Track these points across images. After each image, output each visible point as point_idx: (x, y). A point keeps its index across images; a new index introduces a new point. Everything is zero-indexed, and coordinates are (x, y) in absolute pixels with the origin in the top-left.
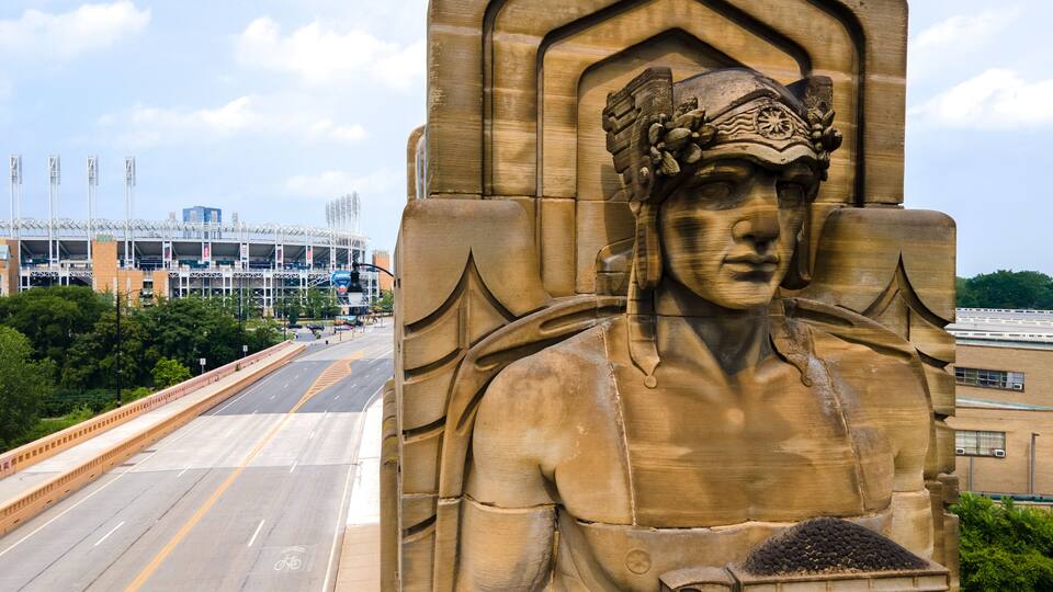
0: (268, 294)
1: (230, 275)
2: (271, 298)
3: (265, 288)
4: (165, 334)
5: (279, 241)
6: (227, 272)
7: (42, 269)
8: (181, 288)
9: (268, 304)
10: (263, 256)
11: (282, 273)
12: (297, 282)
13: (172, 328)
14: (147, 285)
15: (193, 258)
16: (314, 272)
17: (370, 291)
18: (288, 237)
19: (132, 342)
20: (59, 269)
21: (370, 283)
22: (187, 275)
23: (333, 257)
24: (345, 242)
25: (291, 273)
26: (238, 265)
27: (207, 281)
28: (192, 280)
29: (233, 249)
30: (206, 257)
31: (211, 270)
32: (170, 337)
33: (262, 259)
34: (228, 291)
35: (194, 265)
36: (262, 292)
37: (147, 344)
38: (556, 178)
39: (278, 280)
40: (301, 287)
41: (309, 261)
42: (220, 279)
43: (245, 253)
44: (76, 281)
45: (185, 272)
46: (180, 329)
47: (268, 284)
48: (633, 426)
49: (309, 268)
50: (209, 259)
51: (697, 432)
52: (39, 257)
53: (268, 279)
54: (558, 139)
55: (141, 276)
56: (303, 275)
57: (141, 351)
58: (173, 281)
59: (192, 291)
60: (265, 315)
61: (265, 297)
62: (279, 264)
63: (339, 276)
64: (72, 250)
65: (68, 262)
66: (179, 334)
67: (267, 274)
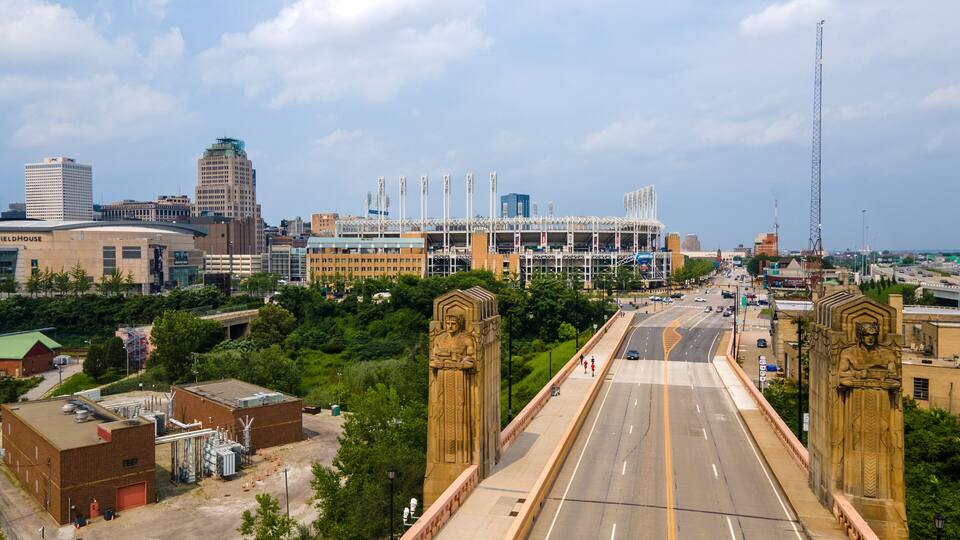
0: (588, 271)
1: (560, 257)
2: (590, 274)
3: (585, 266)
4: (539, 303)
5: (596, 232)
6: (558, 255)
7: (440, 254)
8: (527, 267)
9: (588, 278)
10: (583, 242)
11: (598, 255)
12: (609, 261)
13: (543, 300)
14: (506, 265)
15: (534, 244)
16: (621, 253)
17: (665, 269)
18: (603, 227)
19: (519, 309)
20: (450, 253)
21: (665, 262)
22: (531, 257)
23: (636, 242)
24: (644, 228)
25: (604, 255)
26: (566, 249)
27: (544, 261)
28: (534, 260)
29: (562, 237)
30: (544, 244)
31: (547, 254)
32: (542, 305)
33: (582, 244)
34: (559, 269)
35: (536, 250)
36: (583, 270)
37: (527, 310)
38: (849, 329)
39: (595, 261)
40: (612, 266)
41: (618, 245)
42: (554, 260)
43: (571, 240)
44: (460, 262)
45: (530, 255)
46: (549, 301)
47: (588, 264)
48: (858, 355)
49: (617, 250)
50: (545, 245)
51: (865, 357)
52: (437, 245)
53: (588, 260)
54: (850, 325)
55: (502, 258)
56: (613, 256)
57: (524, 315)
58: (522, 261)
59: (534, 268)
60: (585, 287)
61: (585, 274)
62: (596, 248)
63: (641, 256)
64: (457, 240)
65: (454, 248)
66: (548, 304)
67: (588, 256)
